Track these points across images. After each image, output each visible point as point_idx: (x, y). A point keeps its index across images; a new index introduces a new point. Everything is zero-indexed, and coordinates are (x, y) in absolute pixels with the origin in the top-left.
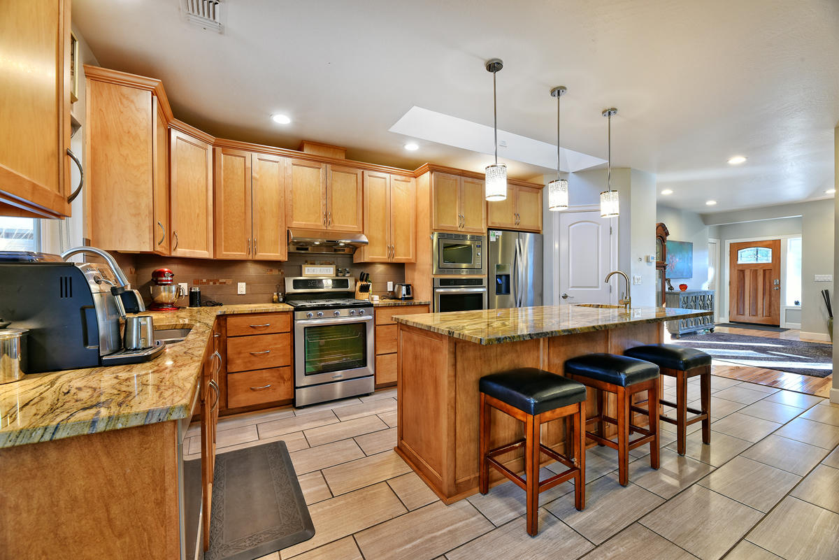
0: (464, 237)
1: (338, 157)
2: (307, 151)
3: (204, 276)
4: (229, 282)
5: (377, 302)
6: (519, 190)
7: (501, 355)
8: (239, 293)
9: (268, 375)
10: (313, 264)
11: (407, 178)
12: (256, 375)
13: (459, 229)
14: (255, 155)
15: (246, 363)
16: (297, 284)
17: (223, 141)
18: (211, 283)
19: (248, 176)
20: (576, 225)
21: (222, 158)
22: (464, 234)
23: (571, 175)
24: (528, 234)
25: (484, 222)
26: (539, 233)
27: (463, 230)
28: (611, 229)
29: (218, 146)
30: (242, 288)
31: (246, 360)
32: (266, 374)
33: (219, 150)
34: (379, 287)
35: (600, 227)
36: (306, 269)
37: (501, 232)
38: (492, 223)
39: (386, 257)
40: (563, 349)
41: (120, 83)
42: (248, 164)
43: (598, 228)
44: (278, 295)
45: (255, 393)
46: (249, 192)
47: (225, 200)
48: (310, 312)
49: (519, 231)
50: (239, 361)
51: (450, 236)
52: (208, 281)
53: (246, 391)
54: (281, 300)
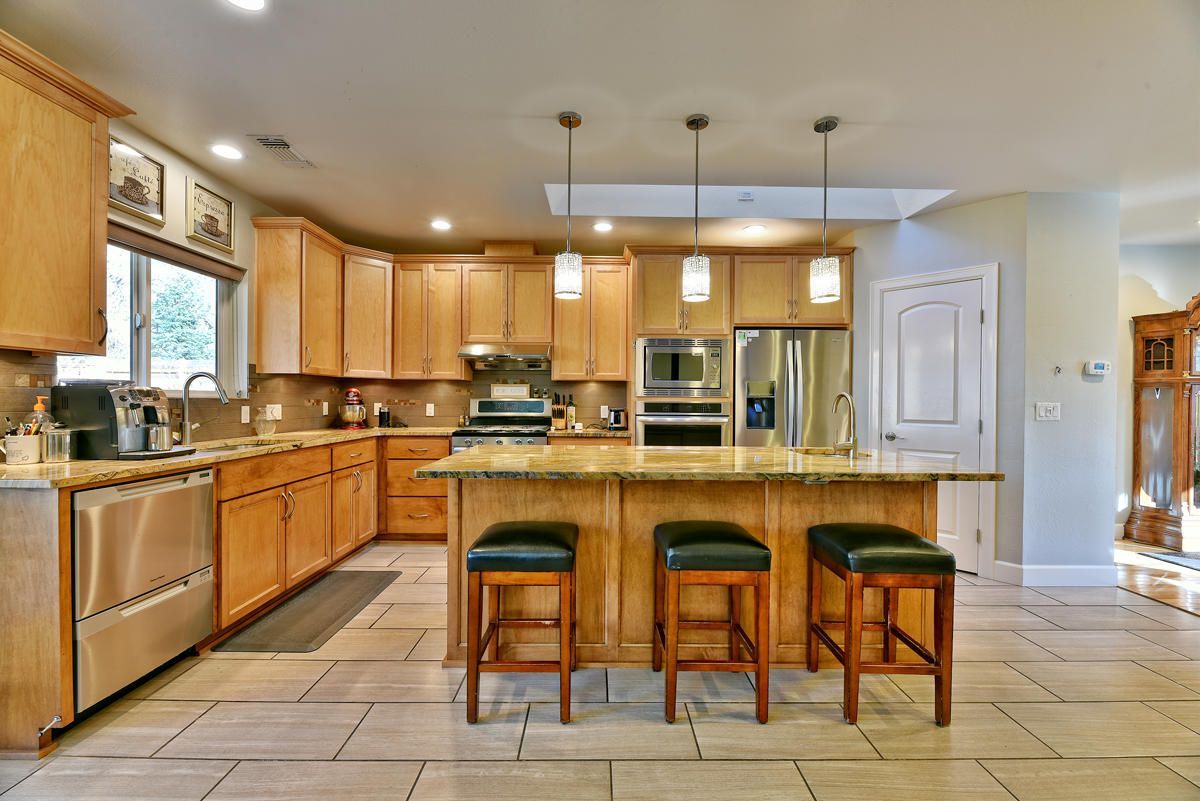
0: (689, 343)
1: (524, 254)
2: (488, 253)
3: (397, 396)
4: (418, 402)
5: (580, 432)
6: (800, 262)
7: (534, 502)
8: (427, 415)
9: (425, 503)
10: (505, 382)
11: (616, 268)
12: (414, 502)
13: (680, 332)
14: (431, 266)
15: (404, 488)
16: (483, 406)
17: (401, 257)
18: (402, 404)
19: (425, 290)
20: (913, 310)
21: (401, 273)
22: (689, 338)
23: (904, 224)
24: (814, 332)
25: (725, 317)
26: (845, 329)
27: (686, 332)
28: (982, 312)
29: (398, 262)
30: (430, 410)
31: (405, 485)
32: (423, 502)
33: (398, 266)
34: (589, 412)
35: (961, 310)
36: (495, 388)
37: (757, 331)
38: (741, 319)
39: (584, 373)
40: (654, 508)
41: (276, 227)
42: (425, 278)
43: (956, 314)
44: (464, 418)
45: (411, 521)
46: (425, 308)
47: (403, 319)
48: (501, 439)
49: (794, 328)
50: (397, 485)
51: (663, 342)
52: (400, 401)
53: (404, 518)
54: (467, 423)
